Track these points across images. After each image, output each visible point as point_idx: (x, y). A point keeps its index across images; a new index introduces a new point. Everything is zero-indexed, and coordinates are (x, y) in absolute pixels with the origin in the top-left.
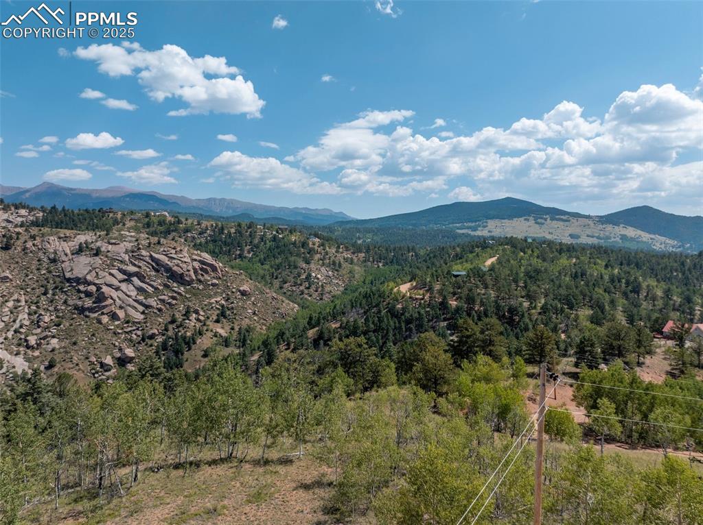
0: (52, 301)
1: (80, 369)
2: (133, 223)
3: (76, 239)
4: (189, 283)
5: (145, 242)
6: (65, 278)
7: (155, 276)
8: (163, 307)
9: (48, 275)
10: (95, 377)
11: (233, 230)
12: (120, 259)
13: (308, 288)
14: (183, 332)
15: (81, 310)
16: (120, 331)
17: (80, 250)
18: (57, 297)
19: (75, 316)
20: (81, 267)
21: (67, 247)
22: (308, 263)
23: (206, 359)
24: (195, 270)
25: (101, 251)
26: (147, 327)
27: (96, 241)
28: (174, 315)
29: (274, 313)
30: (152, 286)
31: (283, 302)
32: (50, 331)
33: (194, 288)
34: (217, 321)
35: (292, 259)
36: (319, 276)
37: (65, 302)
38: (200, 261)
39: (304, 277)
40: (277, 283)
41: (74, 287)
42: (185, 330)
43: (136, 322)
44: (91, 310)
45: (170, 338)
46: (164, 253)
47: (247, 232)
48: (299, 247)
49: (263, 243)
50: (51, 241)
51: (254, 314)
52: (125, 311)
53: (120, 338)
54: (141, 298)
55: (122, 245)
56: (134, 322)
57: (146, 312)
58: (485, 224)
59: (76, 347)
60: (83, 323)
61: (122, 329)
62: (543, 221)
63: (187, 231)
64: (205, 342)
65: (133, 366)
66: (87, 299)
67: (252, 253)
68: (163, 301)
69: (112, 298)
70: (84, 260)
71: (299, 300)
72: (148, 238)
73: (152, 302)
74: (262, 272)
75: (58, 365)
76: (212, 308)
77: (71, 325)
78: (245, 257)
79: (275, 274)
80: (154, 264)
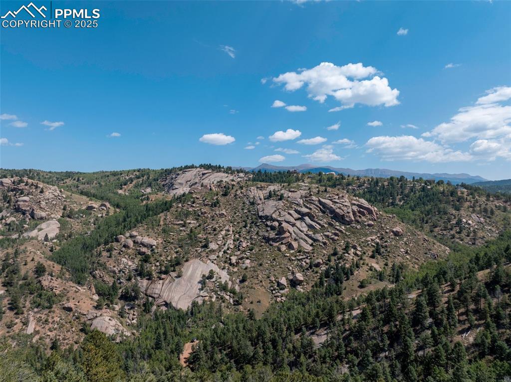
0: (249, 232)
1: (262, 285)
2: (309, 180)
3: (267, 189)
4: (349, 223)
5: (315, 190)
6: (259, 216)
7: (322, 216)
8: (327, 242)
9: (248, 213)
10: (273, 293)
11: (386, 183)
12: (297, 202)
13: (459, 233)
14: (343, 263)
15: (267, 240)
16: (294, 258)
17: (269, 196)
18: (252, 230)
19: (263, 244)
20: (269, 208)
21: (261, 194)
22: (458, 209)
23: (362, 290)
24: (354, 212)
25: (283, 197)
26: (314, 256)
27: (281, 190)
28: (335, 248)
29: (425, 253)
30: (319, 224)
31: (434, 244)
32: (245, 254)
33: (353, 227)
34: (373, 257)
35: (442, 206)
36: (470, 222)
37: (257, 233)
38: (358, 205)
39: (454, 222)
40: (427, 227)
41: (264, 222)
42: (345, 262)
43: (306, 252)
44: (274, 240)
45: (332, 267)
46: (329, 198)
47: (398, 184)
48: (448, 196)
49: (412, 193)
50: (252, 190)
51: (407, 253)
52: (298, 243)
53: (293, 264)
54: (310, 233)
55: (298, 192)
56: (304, 252)
57: (314, 244)
59: (261, 268)
60: (268, 249)
61: (295, 257)
63: (349, 184)
64: (361, 274)
65: (302, 288)
66: (272, 232)
67: (403, 201)
68: (327, 236)
69: (289, 232)
70: (272, 203)
71: (449, 243)
72: (318, 187)
73: (319, 237)
74: (413, 217)
75: (248, 280)
76: (368, 245)
77: (260, 251)
78: (397, 205)
79: (425, 219)
80: (321, 207)
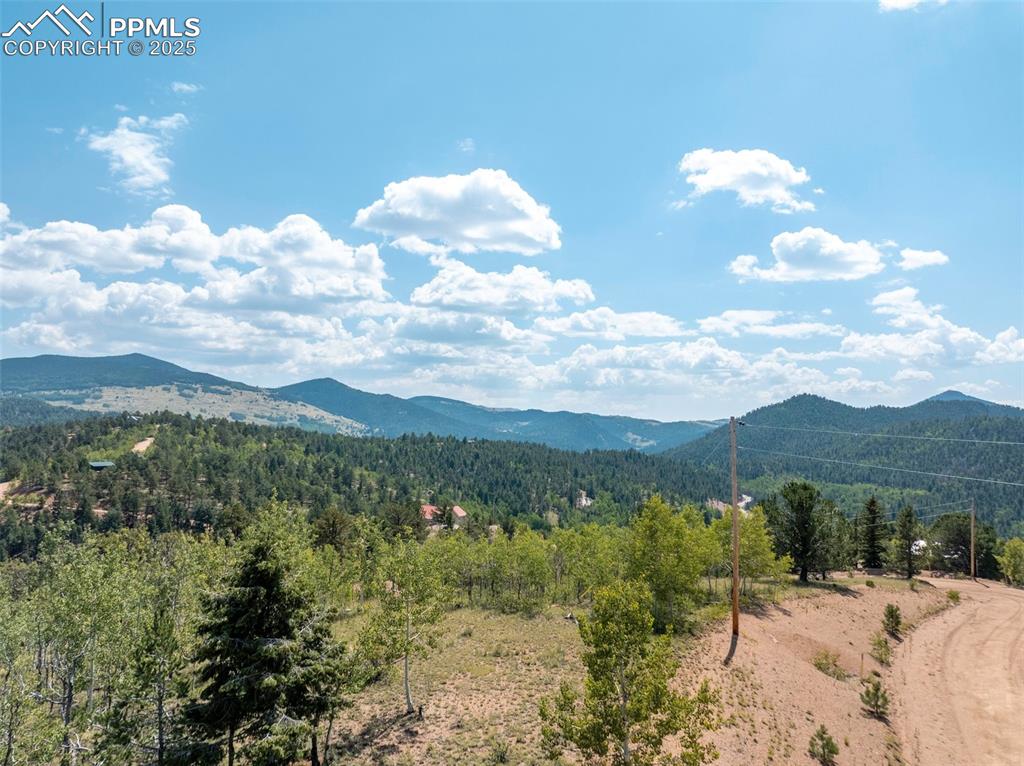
58: (97, 393)
62: (191, 393)
